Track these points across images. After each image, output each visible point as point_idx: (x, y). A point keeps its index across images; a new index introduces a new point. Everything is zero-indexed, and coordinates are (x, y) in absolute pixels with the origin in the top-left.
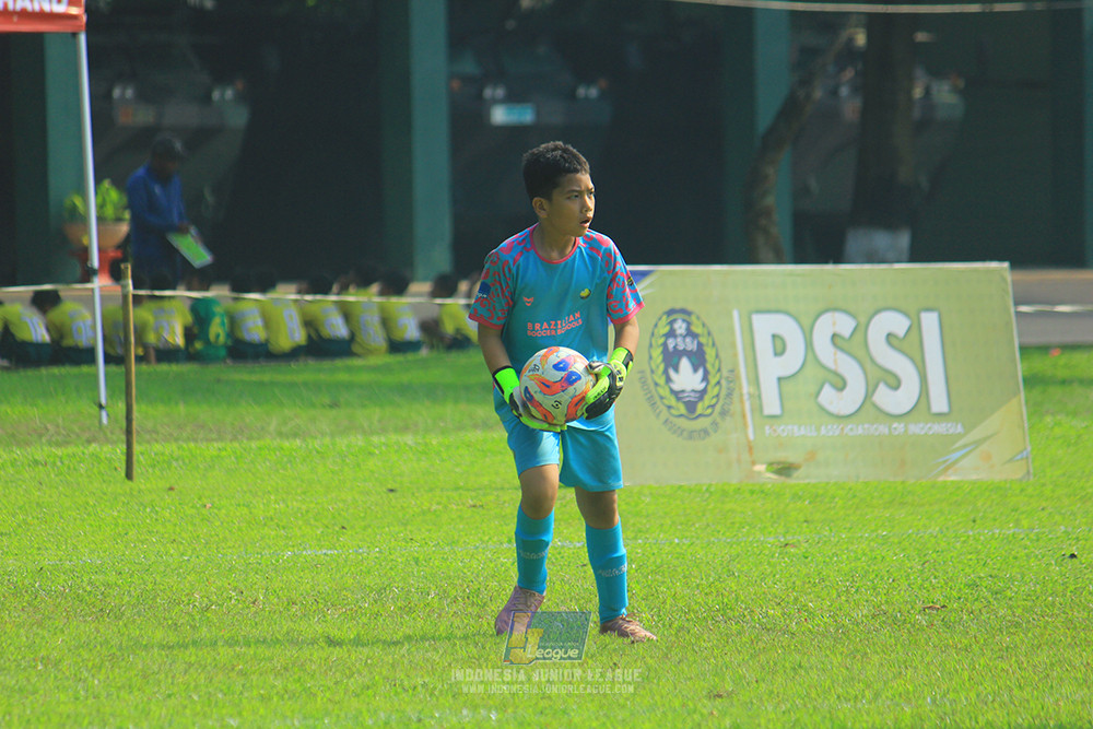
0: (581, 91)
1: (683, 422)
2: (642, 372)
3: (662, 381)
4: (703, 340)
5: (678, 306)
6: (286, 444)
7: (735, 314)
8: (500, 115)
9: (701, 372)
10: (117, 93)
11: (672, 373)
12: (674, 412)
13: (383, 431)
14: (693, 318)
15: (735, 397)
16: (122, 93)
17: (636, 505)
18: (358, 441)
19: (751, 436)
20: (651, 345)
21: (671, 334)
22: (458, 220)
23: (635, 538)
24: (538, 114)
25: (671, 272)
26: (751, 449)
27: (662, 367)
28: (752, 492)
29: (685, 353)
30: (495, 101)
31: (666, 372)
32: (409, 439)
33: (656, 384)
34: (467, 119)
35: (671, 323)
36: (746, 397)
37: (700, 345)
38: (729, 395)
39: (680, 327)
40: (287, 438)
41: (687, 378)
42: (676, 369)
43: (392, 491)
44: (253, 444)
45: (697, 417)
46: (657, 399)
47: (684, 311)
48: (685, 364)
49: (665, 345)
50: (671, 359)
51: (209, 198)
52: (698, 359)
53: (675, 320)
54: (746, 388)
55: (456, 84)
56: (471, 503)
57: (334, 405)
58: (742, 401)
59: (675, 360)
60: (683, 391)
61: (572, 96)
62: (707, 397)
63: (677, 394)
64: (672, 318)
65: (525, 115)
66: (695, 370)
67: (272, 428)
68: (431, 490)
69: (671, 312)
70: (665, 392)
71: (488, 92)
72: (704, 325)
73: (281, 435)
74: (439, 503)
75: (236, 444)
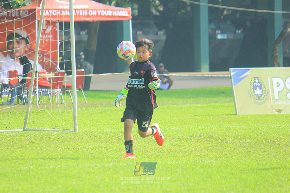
0: (237, 31)
1: (257, 101)
2: (249, 90)
3: (253, 92)
4: (262, 83)
5: (256, 76)
6: (173, 106)
7: (269, 78)
8: (219, 37)
9: (261, 90)
10: (138, 33)
11: (255, 90)
12: (255, 99)
13: (193, 103)
14: (260, 79)
15: (269, 95)
16: (139, 33)
17: (247, 119)
18: (188, 105)
19: (272, 104)
20: (250, 85)
21: (255, 82)
22: (210, 59)
23: (247, 125)
24: (227, 36)
25: (255, 69)
26: (272, 107)
27: (253, 89)
28: (272, 116)
29: (258, 86)
30: (218, 34)
31: (254, 90)
32: (199, 105)
33: (252, 93)
34: (212, 38)
35: (255, 80)
36: (271, 96)
37: (261, 85)
38: (267, 95)
39: (257, 81)
40: (173, 105)
41: (258, 92)
42: (256, 90)
43: (195, 116)
44: (166, 106)
45: (261, 100)
46: (252, 96)
47: (257, 77)
48: (258, 88)
49: (253, 84)
50: (255, 88)
51: (158, 55)
52: (261, 88)
53: (256, 79)
54: (271, 94)
55: (210, 30)
56: (212, 118)
57: (183, 98)
58: (270, 96)
59: (256, 88)
60: (257, 94)
61: (235, 32)
62: (263, 96)
63: (256, 95)
64: (255, 79)
65: (225, 37)
66: (260, 90)
67: (170, 102)
68: (203, 115)
69: (255, 78)
70: (253, 94)
71: (217, 32)
72: (262, 80)
73: (172, 104)
74: (205, 118)
75: (162, 106)
